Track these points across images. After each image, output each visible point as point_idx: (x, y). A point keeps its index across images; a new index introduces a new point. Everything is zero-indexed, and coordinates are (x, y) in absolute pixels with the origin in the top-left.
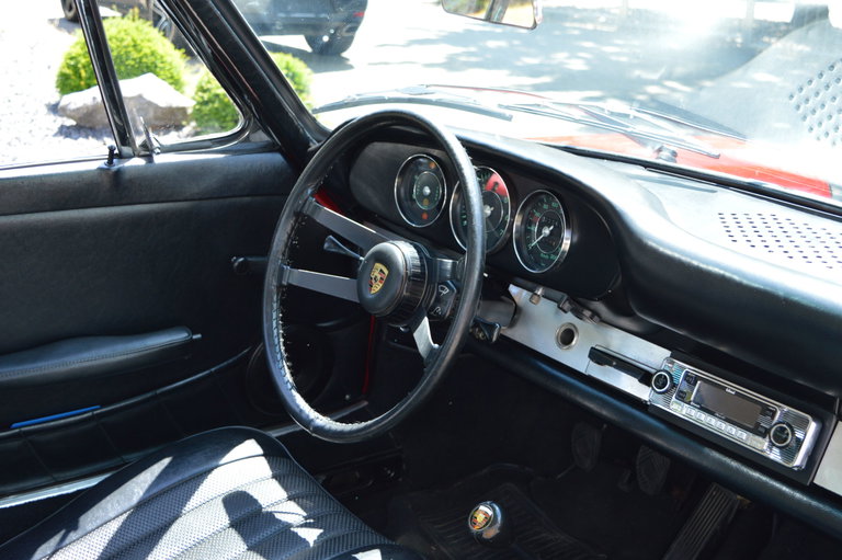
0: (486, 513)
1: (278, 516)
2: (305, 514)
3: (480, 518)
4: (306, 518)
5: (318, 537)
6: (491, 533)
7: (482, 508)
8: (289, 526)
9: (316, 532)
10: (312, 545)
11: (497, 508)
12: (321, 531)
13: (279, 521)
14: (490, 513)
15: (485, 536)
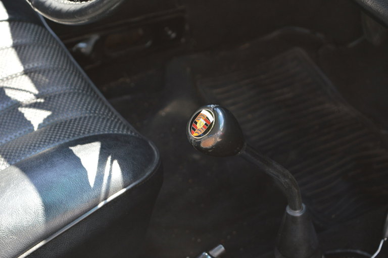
0: (207, 119)
1: (8, 93)
2: (37, 92)
3: (201, 123)
4: (37, 97)
5: (45, 120)
6: (209, 143)
7: (204, 112)
8: (19, 104)
9: (44, 114)
10: (36, 129)
11: (221, 114)
12: (48, 113)
13: (8, 98)
14: (212, 119)
15: (202, 145)
